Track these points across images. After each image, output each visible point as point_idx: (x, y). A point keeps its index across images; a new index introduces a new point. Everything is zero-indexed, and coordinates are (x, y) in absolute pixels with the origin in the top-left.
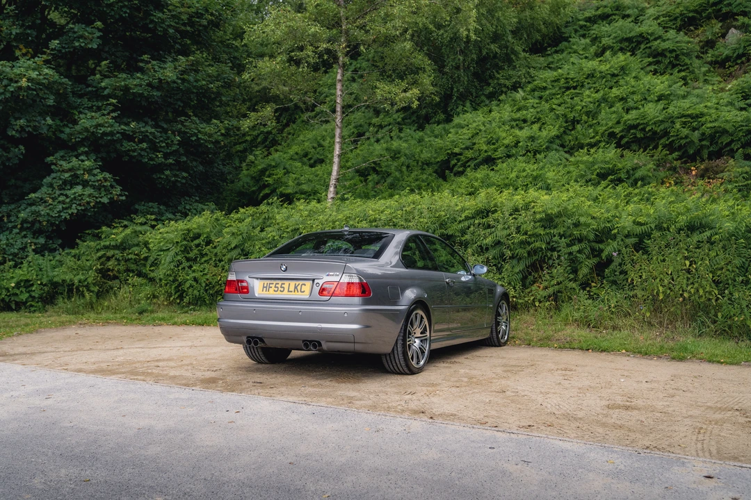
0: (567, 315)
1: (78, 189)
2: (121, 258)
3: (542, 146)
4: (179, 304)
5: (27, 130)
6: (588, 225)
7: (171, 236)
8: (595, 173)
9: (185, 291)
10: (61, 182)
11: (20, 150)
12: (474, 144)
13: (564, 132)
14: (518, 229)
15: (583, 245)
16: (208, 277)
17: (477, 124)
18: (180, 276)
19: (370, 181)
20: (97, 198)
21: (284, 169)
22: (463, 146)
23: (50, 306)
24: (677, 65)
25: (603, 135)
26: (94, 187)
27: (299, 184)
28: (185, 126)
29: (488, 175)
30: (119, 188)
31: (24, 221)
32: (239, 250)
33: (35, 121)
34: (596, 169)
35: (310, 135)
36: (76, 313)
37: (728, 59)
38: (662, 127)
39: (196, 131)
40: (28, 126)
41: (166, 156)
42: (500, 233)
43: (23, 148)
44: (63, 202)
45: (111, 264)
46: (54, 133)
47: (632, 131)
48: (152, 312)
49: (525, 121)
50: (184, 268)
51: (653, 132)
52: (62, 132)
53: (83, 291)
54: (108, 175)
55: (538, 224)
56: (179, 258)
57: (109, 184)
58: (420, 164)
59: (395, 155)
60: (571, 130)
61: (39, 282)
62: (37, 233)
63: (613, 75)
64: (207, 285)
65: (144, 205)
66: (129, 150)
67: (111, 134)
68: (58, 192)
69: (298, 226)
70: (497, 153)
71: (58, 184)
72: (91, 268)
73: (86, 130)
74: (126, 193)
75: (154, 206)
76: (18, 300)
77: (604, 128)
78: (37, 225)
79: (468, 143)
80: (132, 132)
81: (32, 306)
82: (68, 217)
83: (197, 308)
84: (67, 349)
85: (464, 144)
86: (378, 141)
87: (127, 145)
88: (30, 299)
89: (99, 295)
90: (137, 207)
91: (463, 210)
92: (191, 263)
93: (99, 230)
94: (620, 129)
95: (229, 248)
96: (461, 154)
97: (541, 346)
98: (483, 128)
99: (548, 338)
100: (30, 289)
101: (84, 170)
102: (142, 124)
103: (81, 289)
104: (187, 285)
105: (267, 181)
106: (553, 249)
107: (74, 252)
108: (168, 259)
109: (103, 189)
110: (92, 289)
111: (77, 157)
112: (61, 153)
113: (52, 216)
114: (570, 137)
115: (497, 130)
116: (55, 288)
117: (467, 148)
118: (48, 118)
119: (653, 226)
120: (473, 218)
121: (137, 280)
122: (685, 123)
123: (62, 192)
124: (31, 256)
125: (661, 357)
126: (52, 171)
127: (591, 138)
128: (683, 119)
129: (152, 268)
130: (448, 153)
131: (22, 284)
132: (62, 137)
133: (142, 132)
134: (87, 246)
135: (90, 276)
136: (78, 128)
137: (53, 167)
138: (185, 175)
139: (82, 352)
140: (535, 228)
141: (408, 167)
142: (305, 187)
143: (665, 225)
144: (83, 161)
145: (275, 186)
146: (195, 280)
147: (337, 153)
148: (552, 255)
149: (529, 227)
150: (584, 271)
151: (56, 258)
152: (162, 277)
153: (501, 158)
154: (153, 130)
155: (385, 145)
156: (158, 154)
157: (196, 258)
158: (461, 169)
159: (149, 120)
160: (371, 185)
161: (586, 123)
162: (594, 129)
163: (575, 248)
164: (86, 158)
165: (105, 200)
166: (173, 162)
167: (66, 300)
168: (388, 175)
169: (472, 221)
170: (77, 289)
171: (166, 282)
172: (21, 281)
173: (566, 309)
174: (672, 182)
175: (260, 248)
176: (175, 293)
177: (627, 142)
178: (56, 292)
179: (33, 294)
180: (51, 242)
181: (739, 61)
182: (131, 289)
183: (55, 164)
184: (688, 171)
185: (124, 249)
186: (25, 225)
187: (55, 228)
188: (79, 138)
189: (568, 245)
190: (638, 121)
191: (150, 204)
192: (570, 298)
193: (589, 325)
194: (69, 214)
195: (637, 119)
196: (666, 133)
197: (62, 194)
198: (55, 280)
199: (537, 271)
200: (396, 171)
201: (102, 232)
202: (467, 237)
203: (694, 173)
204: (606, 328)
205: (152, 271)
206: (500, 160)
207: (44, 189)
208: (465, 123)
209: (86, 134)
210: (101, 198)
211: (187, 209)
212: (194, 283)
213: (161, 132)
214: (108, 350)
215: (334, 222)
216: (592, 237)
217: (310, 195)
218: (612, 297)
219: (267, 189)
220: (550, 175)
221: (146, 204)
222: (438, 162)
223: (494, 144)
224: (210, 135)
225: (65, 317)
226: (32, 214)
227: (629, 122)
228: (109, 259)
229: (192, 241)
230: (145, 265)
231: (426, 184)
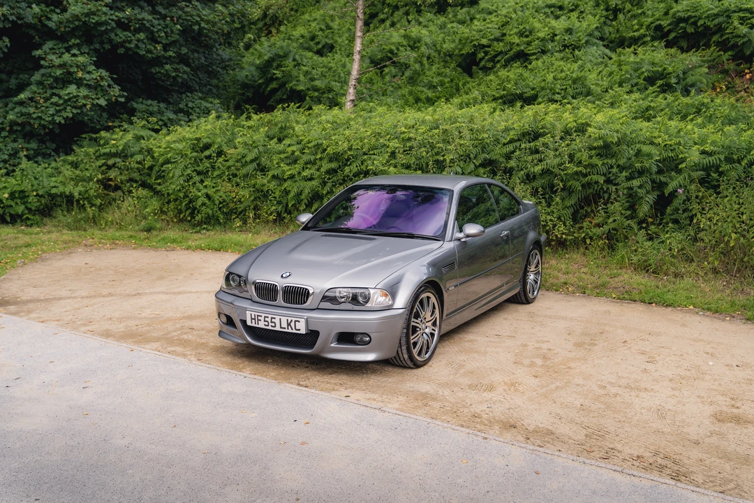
0: (623, 257)
1: (72, 89)
2: (123, 167)
3: (580, 41)
4: (189, 221)
5: (11, 19)
6: (649, 155)
7: (180, 146)
8: (643, 77)
9: (196, 208)
10: (52, 80)
11: (4, 42)
12: (504, 35)
13: (605, 23)
14: (571, 157)
15: (644, 179)
16: (221, 193)
17: (507, 11)
18: (191, 192)
19: (387, 74)
20: (93, 99)
21: (294, 60)
22: (492, 37)
23: (47, 219)
25: (648, 27)
26: (89, 86)
27: (312, 79)
28: (184, 12)
29: (521, 75)
30: (117, 88)
31: (13, 123)
32: (255, 164)
33: (20, 7)
34: (643, 72)
35: (318, 14)
36: (77, 229)
38: (716, 21)
39: (199, 19)
40: (12, 14)
41: (165, 48)
42: (551, 161)
43: (7, 40)
44: (56, 104)
45: (113, 174)
46: (40, 21)
47: (681, 25)
48: (161, 229)
49: (561, 8)
50: (195, 183)
51: (705, 27)
52: (49, 19)
53: (84, 204)
54: (104, 73)
55: (593, 152)
56: (189, 171)
57: (106, 84)
58: (442, 55)
59: (414, 44)
60: (612, 20)
61: (35, 193)
62: (29, 135)
64: (220, 203)
65: (142, 103)
66: (124, 42)
67: (106, 23)
68: (49, 92)
69: (320, 141)
70: (531, 48)
71: (49, 82)
72: (90, 179)
73: (76, 17)
74: (125, 94)
75: (154, 105)
76: (13, 212)
77: (650, 20)
78: (28, 128)
79: (497, 34)
80: (127, 19)
81: (28, 219)
82: (63, 122)
83: (209, 228)
84: (84, 294)
85: (492, 35)
86: (393, 25)
87: (122, 35)
88: (26, 212)
89: (101, 208)
90: (135, 105)
91: (507, 130)
92: (202, 177)
93: (98, 135)
94: (668, 22)
95: (243, 161)
96: (489, 46)
97: (598, 295)
98: (514, 16)
99: (604, 285)
100: (25, 200)
101: (78, 66)
102: (137, 11)
103: (81, 202)
104: (199, 202)
105: (274, 74)
106: (608, 181)
107: (70, 158)
108: (178, 172)
109: (99, 89)
110: (94, 202)
111: (68, 50)
112: (49, 44)
113: (44, 119)
114: (611, 29)
115: (531, 19)
116: (52, 200)
117: (497, 40)
118: (34, 6)
119: (722, 157)
120: (519, 140)
121: (142, 192)
122: (742, 18)
123: (54, 91)
124: (25, 164)
125: (733, 317)
126: (42, 67)
127: (634, 32)
128: (741, 14)
129: (159, 181)
130: (474, 44)
131: (17, 196)
132: (50, 26)
133: (139, 20)
134: (84, 151)
135: (91, 189)
136: (67, 15)
137: (42, 62)
138: (187, 69)
139: (101, 299)
140: (591, 157)
141: (428, 58)
142: (318, 83)
143: (735, 157)
144: (74, 55)
145: (284, 79)
146: (208, 196)
147: (358, 49)
148: (608, 188)
149: (584, 156)
150: (644, 209)
151: (51, 166)
152: (171, 192)
153: (534, 54)
154: (150, 17)
155: (402, 32)
156: (157, 45)
157: (207, 172)
158: (490, 65)
159: (145, 5)
160: (387, 78)
161: (629, 12)
162: (639, 21)
163: (636, 183)
164: (79, 52)
165: (103, 102)
166: (174, 55)
167: (65, 213)
168: (407, 68)
169: (518, 144)
170: (78, 201)
171: (175, 197)
172: (15, 192)
173: (622, 251)
174: (724, 87)
175: (277, 163)
176: (186, 210)
177: (675, 37)
178: (55, 204)
179: (29, 206)
180: (44, 146)
182: (136, 202)
183: (44, 59)
184: (741, 74)
185: (126, 156)
186: (15, 128)
187: (47, 130)
188: (69, 27)
189: (628, 179)
190: (689, 14)
191: (149, 102)
192: (626, 238)
193: (648, 270)
194: (64, 118)
195: (688, 10)
196: (720, 29)
197: (54, 94)
198: (54, 191)
199: (589, 205)
200: (415, 62)
201: (101, 138)
202: (512, 163)
203: (748, 76)
204: (666, 274)
205: (159, 184)
206: (534, 57)
207: (34, 88)
208: (494, 8)
209: (77, 23)
210: (98, 99)
211: (190, 108)
212: (206, 201)
213: (158, 19)
214: (128, 295)
215: (362, 139)
216: (655, 169)
217: (324, 93)
218: (675, 239)
219: (275, 82)
220: (592, 76)
221: (145, 102)
222: (463, 54)
223: (527, 36)
224: (214, 24)
225: (67, 235)
226: (22, 115)
227: (679, 14)
228: (109, 168)
229: (202, 152)
230: (149, 175)
231: (449, 80)
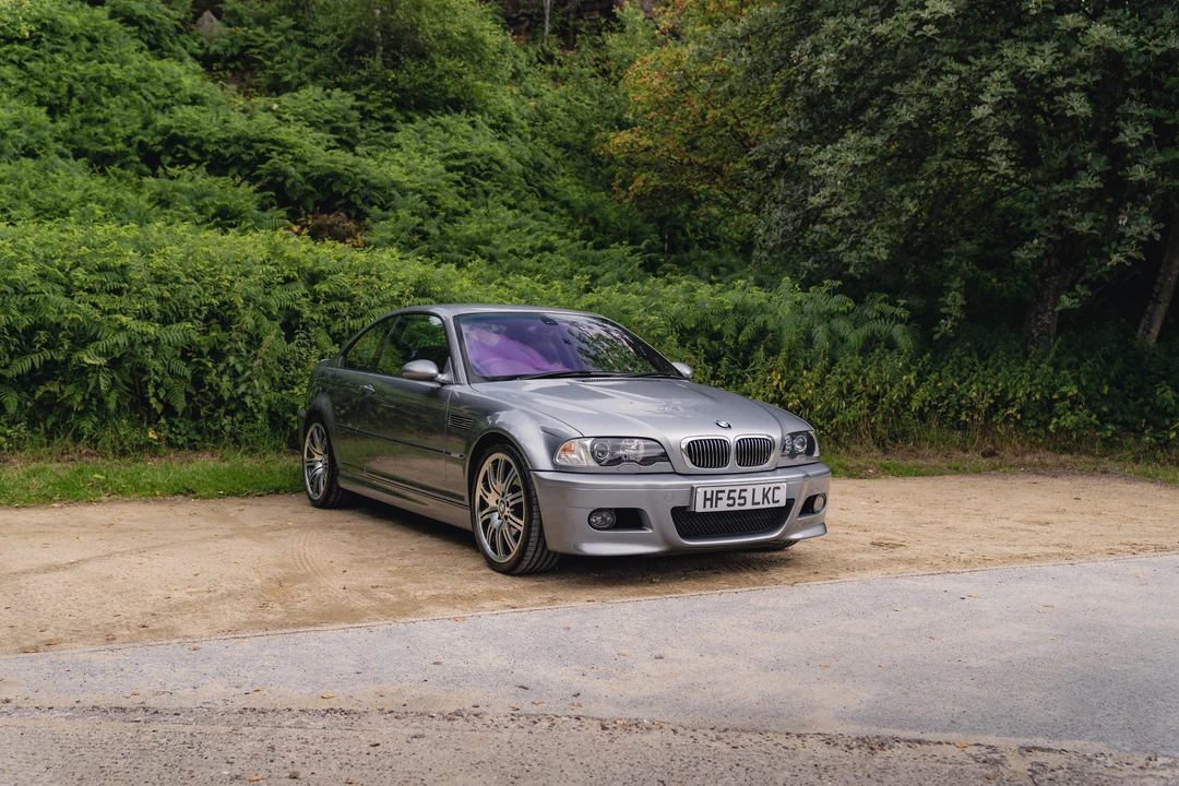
24: (158, 46)
37: (216, 57)
47: (178, 147)
63: (93, 40)
77: (123, 131)
94: (155, 139)
127: (104, 145)
162: (105, 130)
181: (232, 66)
190: (188, 133)
227: (170, 130)
